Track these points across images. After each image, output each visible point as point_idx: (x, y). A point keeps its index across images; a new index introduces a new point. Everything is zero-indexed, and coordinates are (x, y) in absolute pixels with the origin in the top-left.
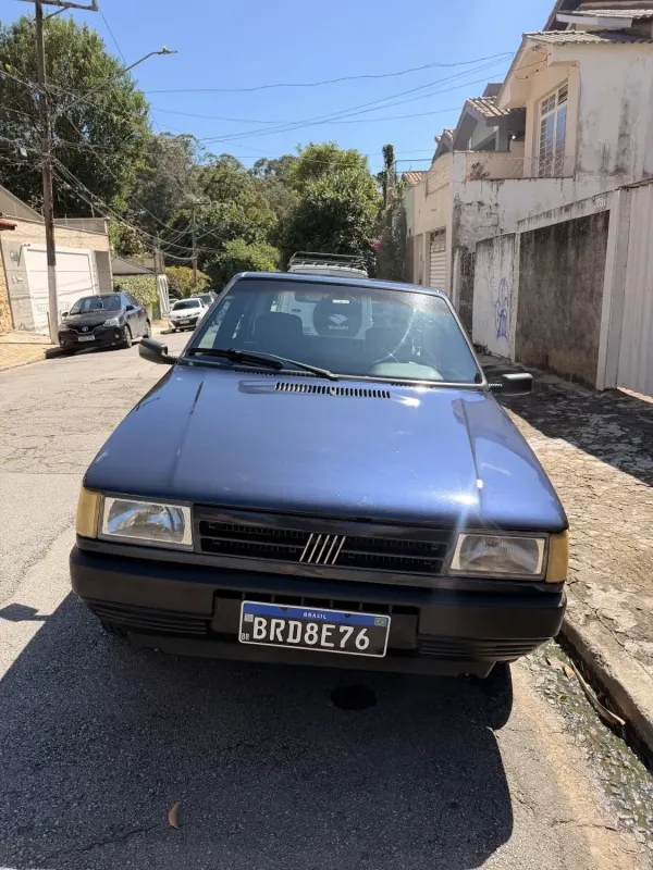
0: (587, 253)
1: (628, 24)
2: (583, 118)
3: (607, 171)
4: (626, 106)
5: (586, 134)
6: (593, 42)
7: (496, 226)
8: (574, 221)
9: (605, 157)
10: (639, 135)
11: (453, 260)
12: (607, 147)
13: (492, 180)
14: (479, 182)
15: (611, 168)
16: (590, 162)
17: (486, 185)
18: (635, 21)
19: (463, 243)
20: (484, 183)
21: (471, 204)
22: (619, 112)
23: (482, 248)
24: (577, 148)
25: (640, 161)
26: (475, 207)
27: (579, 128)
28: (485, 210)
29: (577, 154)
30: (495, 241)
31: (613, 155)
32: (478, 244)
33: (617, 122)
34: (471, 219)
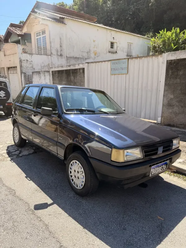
0: (78, 78)
1: (59, 18)
2: (51, 40)
3: (58, 55)
4: (61, 39)
5: (52, 44)
6: (49, 20)
7: (32, 67)
8: (72, 69)
9: (57, 51)
10: (64, 47)
11: (21, 77)
12: (58, 49)
13: (29, 54)
14: (26, 54)
15: (59, 54)
16: (54, 52)
17: (28, 55)
18: (60, 17)
19: (24, 71)
20: (28, 54)
21: (24, 60)
22: (59, 40)
23: (35, 74)
24: (51, 48)
25: (65, 54)
26: (26, 61)
27: (50, 43)
28: (29, 63)
29: (51, 50)
30: (41, 72)
31: (59, 51)
32: (33, 73)
33: (59, 43)
34: (25, 65)
